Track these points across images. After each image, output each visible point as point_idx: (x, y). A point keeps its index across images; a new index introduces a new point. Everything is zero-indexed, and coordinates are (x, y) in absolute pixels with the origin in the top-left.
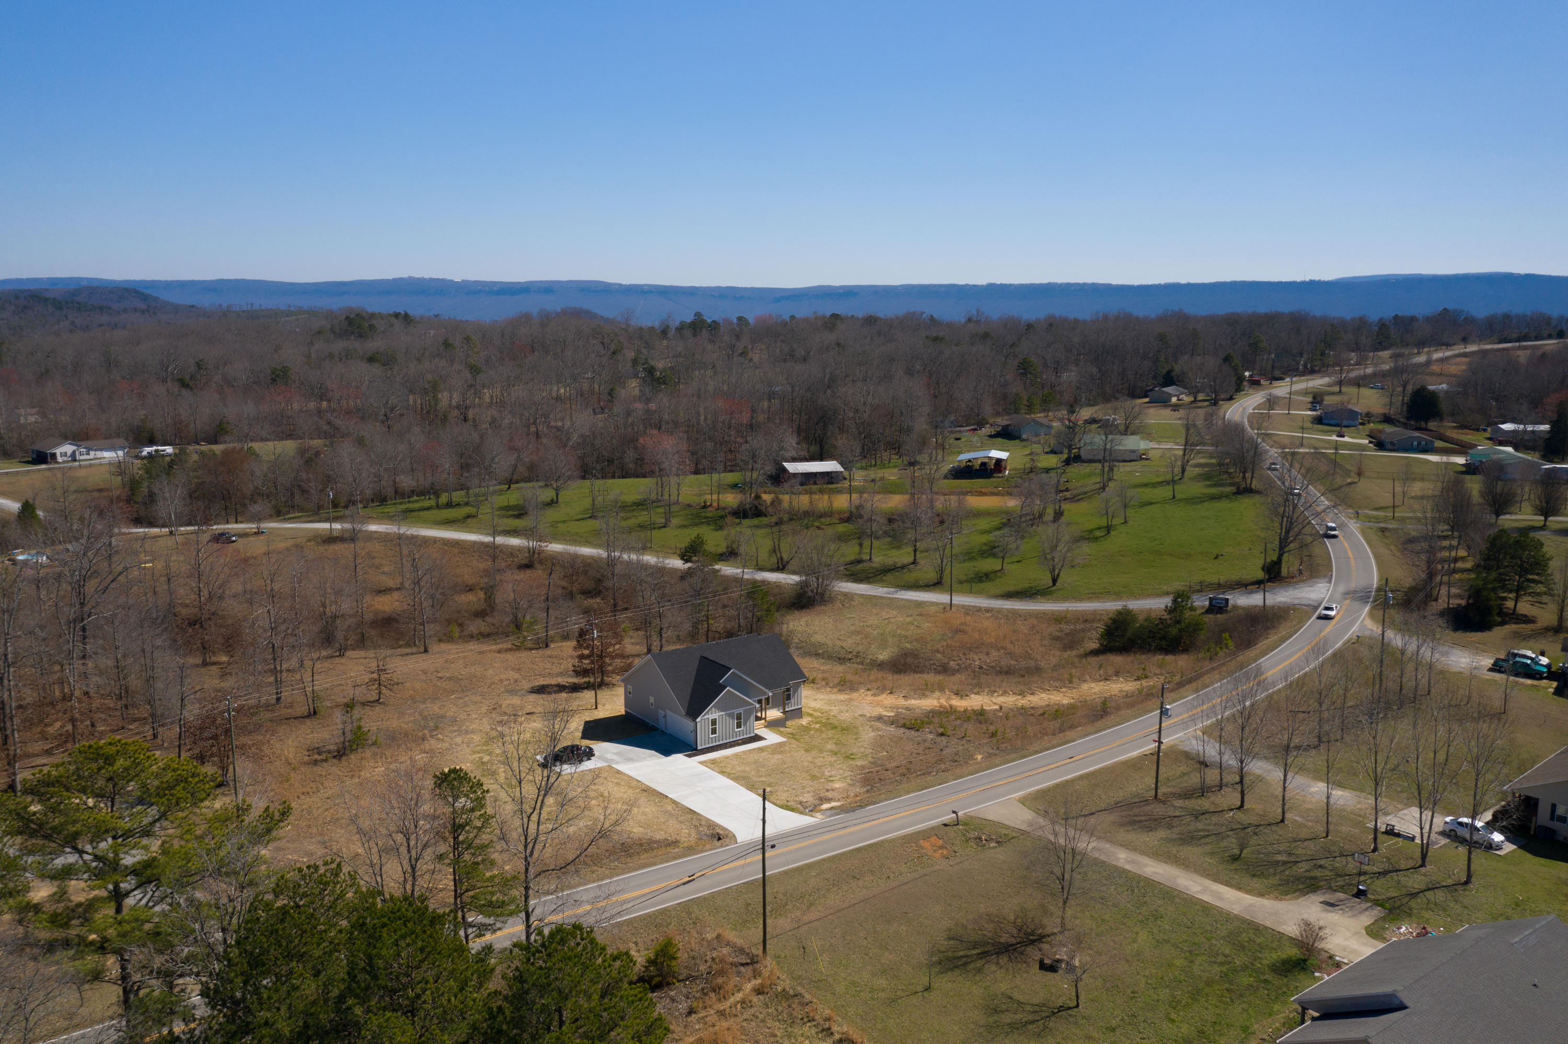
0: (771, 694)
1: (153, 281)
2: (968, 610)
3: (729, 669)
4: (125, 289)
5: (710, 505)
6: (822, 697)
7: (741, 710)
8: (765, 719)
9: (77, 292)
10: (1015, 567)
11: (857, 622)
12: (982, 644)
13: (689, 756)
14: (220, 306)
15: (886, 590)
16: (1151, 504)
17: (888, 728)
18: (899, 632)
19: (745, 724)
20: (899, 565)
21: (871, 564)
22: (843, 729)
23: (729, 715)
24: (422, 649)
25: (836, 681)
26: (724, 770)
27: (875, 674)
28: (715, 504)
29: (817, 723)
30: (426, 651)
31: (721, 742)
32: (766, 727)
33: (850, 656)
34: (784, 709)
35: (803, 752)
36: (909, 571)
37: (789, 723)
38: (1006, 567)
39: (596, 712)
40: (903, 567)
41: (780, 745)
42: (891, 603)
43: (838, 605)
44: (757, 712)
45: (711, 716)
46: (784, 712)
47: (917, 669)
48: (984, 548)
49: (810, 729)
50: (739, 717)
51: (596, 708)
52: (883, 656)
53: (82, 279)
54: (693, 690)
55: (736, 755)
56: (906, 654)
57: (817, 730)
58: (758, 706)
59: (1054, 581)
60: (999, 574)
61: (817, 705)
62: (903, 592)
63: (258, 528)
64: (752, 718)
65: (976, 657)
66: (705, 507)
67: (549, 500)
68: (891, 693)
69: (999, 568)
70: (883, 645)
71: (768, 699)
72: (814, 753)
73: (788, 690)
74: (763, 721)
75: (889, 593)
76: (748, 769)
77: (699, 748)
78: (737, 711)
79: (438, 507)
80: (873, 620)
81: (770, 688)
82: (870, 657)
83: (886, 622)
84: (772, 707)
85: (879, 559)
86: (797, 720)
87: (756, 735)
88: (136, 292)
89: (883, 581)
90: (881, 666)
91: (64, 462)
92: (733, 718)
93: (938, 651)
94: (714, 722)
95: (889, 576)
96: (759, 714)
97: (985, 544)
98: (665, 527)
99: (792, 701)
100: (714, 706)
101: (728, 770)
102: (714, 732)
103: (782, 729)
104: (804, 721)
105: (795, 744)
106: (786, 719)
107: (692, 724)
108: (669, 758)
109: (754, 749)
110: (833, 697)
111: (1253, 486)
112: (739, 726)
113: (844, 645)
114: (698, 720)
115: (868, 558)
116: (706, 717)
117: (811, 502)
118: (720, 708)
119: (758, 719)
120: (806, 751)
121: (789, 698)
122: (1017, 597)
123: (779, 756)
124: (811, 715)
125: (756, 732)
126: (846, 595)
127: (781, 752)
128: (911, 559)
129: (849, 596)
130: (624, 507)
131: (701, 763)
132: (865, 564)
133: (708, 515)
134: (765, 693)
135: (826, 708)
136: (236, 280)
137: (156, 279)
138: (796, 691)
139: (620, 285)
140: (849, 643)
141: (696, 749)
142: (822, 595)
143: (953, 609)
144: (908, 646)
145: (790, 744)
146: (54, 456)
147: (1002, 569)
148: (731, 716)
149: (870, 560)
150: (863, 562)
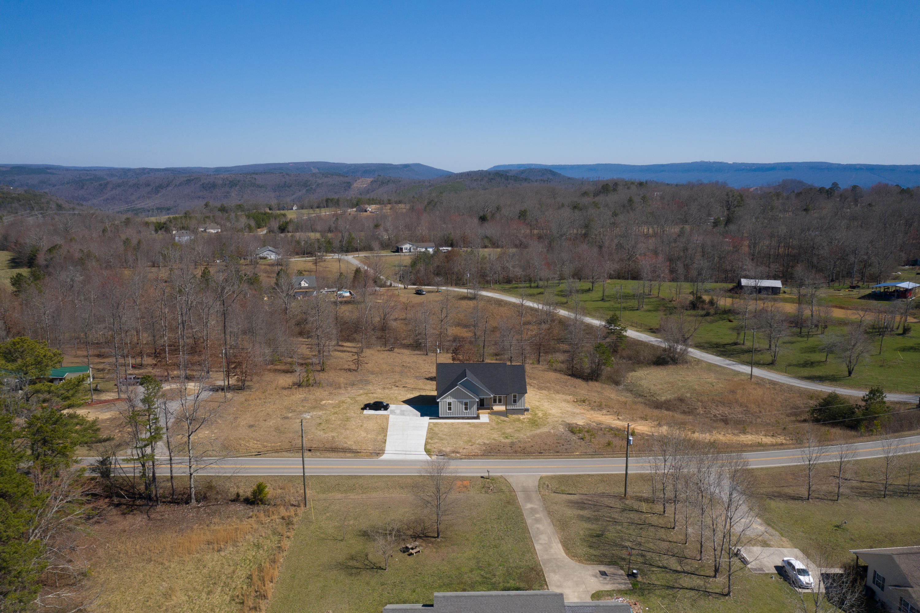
0: (492, 396)
1: (565, 165)
2: (763, 382)
3: (466, 377)
4: (546, 170)
5: (675, 300)
7: (467, 401)
8: (491, 409)
9: (523, 172)
10: (837, 361)
13: (431, 419)
14: (583, 178)
17: (561, 430)
19: (470, 409)
21: (743, 347)
23: (460, 402)
24: (425, 353)
26: (434, 428)
29: (529, 419)
30: (427, 354)
31: (455, 415)
32: (488, 413)
34: (509, 407)
35: (488, 429)
36: (759, 354)
37: (511, 416)
38: (829, 360)
41: (482, 423)
42: (721, 371)
43: (685, 366)
45: (448, 400)
46: (509, 409)
47: (673, 408)
49: (519, 421)
50: (466, 404)
53: (532, 165)
54: (449, 386)
55: (452, 423)
56: (679, 399)
58: (478, 400)
59: (850, 373)
60: (821, 364)
63: (438, 289)
64: (475, 407)
66: (671, 301)
67: (587, 288)
69: (824, 359)
70: (675, 392)
72: (493, 431)
73: (514, 397)
74: (488, 410)
75: (728, 365)
76: (446, 430)
77: (440, 415)
78: (465, 401)
79: (531, 287)
80: (691, 378)
81: (493, 393)
82: (658, 397)
83: (697, 380)
84: (499, 405)
85: (749, 344)
86: (519, 416)
87: (478, 417)
88: (551, 171)
90: (655, 403)
91: (406, 252)
92: (462, 404)
94: (450, 404)
99: (518, 404)
100: (450, 395)
101: (436, 428)
102: (450, 409)
104: (524, 417)
105: (491, 425)
106: (508, 413)
108: (421, 418)
109: (465, 423)
112: (466, 409)
114: (439, 400)
115: (742, 342)
116: (445, 400)
117: (733, 304)
118: (453, 396)
120: (491, 429)
121: (515, 401)
122: (814, 379)
123: (472, 428)
125: (478, 414)
127: (477, 427)
129: (698, 362)
130: (626, 296)
131: (430, 423)
133: (669, 306)
134: (489, 395)
136: (606, 164)
137: (566, 164)
138: (520, 398)
139: (839, 165)
141: (438, 415)
142: (673, 359)
143: (753, 379)
145: (488, 424)
146: (402, 249)
147: (826, 361)
148: (461, 402)
149: (743, 344)
150: (739, 344)
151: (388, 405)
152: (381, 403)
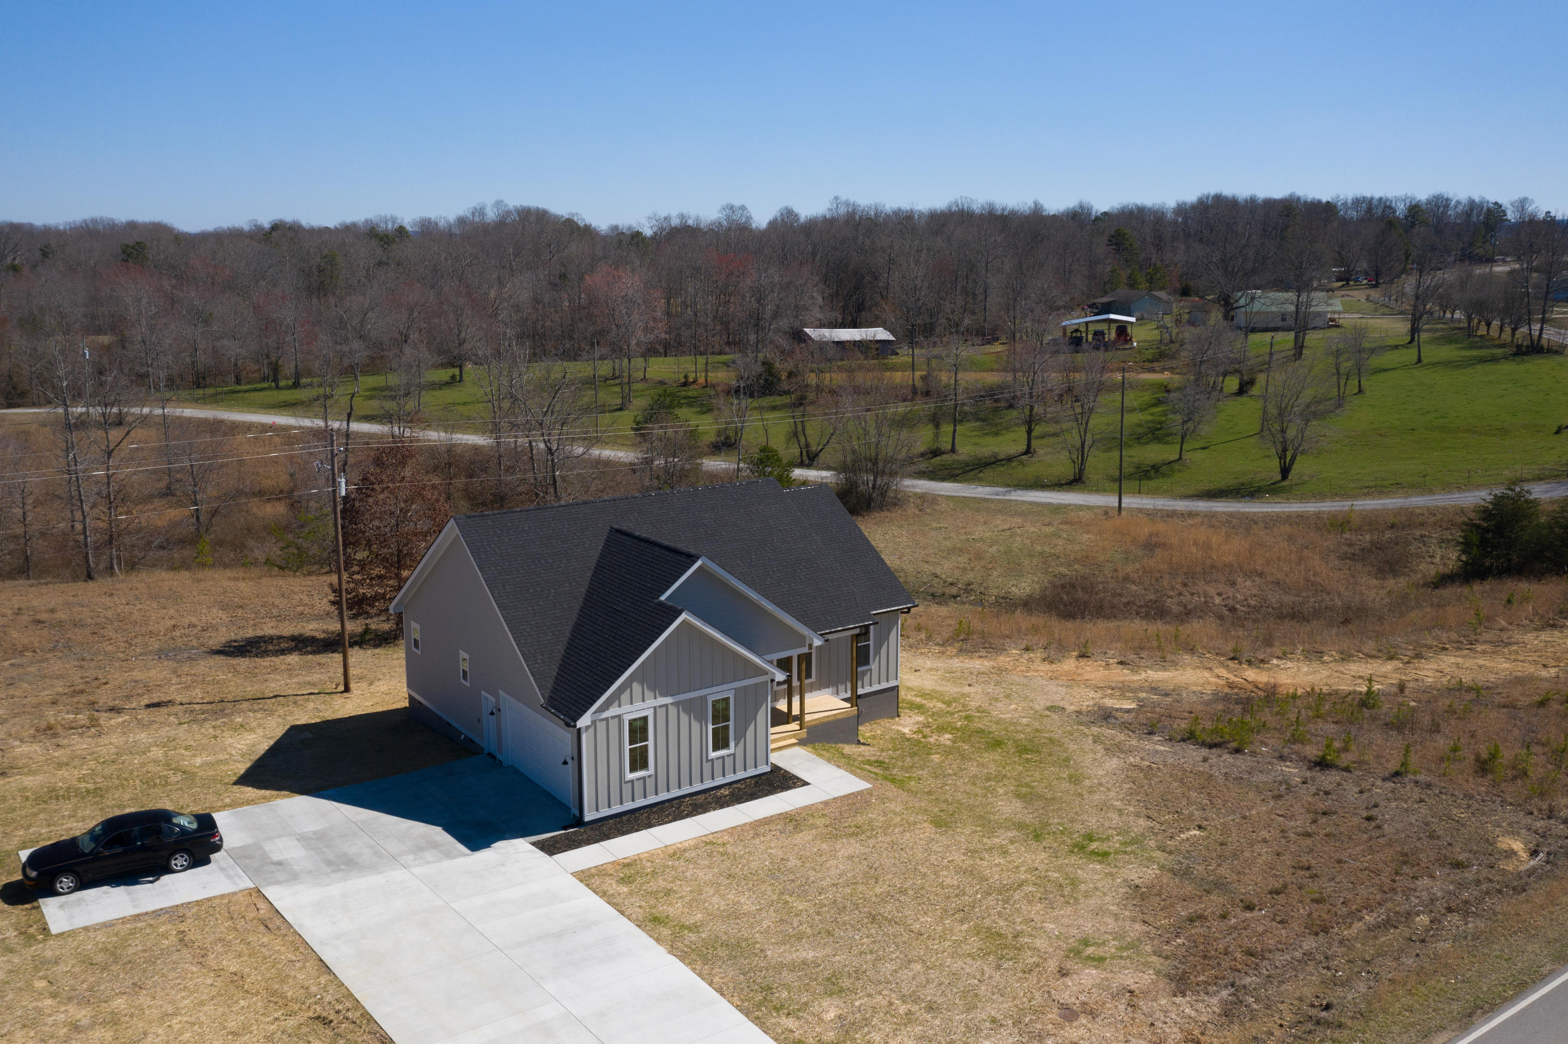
0: (817, 642)
2: (1151, 515)
3: (692, 558)
5: (695, 382)
6: (929, 664)
7: (727, 692)
8: (800, 718)
10: (1199, 456)
11: (953, 535)
12: (1212, 567)
13: (550, 848)
15: (988, 489)
16: (1385, 370)
17: (1147, 745)
18: (1038, 548)
19: (741, 735)
20: (1001, 456)
21: (955, 457)
22: (1022, 750)
23: (689, 707)
25: (946, 633)
26: (663, 909)
27: (1023, 619)
28: (701, 380)
29: (941, 729)
31: (663, 796)
32: (802, 743)
33: (954, 590)
34: (854, 689)
35: (929, 829)
36: (1022, 463)
37: (865, 731)
38: (1186, 456)
39: (338, 701)
40: (1010, 459)
41: (853, 802)
42: (1006, 508)
43: (912, 510)
44: (775, 699)
45: (630, 711)
46: (854, 699)
47: (1101, 611)
48: (1139, 430)
49: (928, 750)
50: (721, 713)
51: (347, 689)
52: (1024, 587)
54: (578, 628)
55: (709, 844)
56: (1070, 586)
57: (948, 752)
58: (780, 676)
59: (1285, 472)
60: (1176, 466)
61: (927, 682)
62: (1020, 492)
64: (763, 716)
65: (1211, 591)
66: (685, 384)
68: (1083, 656)
69: (1176, 457)
70: (1014, 569)
71: (805, 659)
72: (965, 832)
73: (865, 632)
74: (794, 726)
75: (997, 494)
76: (748, 903)
77: (589, 815)
78: (714, 694)
80: (979, 531)
81: (815, 627)
82: (995, 592)
83: (1008, 533)
84: (820, 685)
85: (966, 450)
86: (885, 722)
87: (776, 769)
89: (980, 479)
90: (1027, 604)
92: (701, 719)
93: (1126, 578)
94: (639, 730)
95: (988, 473)
96: (782, 706)
97: (1139, 425)
98: (621, 409)
99: (874, 666)
100: (637, 677)
101: (675, 909)
102: (639, 760)
103: (848, 749)
104: (907, 724)
105: (896, 801)
106: (859, 719)
107: (567, 736)
108: (484, 855)
109: (767, 821)
110: (957, 663)
111: (1544, 343)
112: (721, 741)
113: (938, 571)
114: (584, 721)
115: (949, 447)
116: (613, 711)
118: (657, 681)
119: (780, 718)
120: (938, 823)
121: (863, 657)
122: (1226, 496)
123: (852, 847)
124: (920, 708)
125: (775, 758)
126: (922, 497)
127: (857, 832)
128: (1022, 447)
129: (925, 499)
131: (585, 877)
132: (944, 457)
133: (690, 394)
134: (801, 640)
135: (951, 690)
138: (883, 639)
140: (946, 568)
141: (579, 821)
142: (883, 494)
143: (1123, 513)
144: (1063, 570)
145: (883, 800)
147: (1180, 458)
148: (693, 708)
149: (953, 450)
150: (944, 453)
151: (207, 823)
152: (163, 817)
